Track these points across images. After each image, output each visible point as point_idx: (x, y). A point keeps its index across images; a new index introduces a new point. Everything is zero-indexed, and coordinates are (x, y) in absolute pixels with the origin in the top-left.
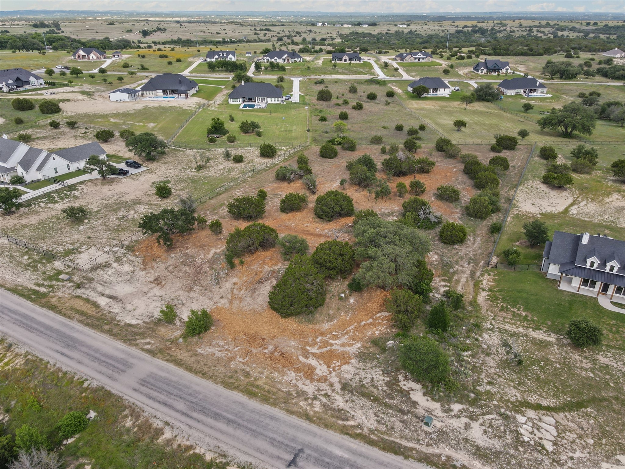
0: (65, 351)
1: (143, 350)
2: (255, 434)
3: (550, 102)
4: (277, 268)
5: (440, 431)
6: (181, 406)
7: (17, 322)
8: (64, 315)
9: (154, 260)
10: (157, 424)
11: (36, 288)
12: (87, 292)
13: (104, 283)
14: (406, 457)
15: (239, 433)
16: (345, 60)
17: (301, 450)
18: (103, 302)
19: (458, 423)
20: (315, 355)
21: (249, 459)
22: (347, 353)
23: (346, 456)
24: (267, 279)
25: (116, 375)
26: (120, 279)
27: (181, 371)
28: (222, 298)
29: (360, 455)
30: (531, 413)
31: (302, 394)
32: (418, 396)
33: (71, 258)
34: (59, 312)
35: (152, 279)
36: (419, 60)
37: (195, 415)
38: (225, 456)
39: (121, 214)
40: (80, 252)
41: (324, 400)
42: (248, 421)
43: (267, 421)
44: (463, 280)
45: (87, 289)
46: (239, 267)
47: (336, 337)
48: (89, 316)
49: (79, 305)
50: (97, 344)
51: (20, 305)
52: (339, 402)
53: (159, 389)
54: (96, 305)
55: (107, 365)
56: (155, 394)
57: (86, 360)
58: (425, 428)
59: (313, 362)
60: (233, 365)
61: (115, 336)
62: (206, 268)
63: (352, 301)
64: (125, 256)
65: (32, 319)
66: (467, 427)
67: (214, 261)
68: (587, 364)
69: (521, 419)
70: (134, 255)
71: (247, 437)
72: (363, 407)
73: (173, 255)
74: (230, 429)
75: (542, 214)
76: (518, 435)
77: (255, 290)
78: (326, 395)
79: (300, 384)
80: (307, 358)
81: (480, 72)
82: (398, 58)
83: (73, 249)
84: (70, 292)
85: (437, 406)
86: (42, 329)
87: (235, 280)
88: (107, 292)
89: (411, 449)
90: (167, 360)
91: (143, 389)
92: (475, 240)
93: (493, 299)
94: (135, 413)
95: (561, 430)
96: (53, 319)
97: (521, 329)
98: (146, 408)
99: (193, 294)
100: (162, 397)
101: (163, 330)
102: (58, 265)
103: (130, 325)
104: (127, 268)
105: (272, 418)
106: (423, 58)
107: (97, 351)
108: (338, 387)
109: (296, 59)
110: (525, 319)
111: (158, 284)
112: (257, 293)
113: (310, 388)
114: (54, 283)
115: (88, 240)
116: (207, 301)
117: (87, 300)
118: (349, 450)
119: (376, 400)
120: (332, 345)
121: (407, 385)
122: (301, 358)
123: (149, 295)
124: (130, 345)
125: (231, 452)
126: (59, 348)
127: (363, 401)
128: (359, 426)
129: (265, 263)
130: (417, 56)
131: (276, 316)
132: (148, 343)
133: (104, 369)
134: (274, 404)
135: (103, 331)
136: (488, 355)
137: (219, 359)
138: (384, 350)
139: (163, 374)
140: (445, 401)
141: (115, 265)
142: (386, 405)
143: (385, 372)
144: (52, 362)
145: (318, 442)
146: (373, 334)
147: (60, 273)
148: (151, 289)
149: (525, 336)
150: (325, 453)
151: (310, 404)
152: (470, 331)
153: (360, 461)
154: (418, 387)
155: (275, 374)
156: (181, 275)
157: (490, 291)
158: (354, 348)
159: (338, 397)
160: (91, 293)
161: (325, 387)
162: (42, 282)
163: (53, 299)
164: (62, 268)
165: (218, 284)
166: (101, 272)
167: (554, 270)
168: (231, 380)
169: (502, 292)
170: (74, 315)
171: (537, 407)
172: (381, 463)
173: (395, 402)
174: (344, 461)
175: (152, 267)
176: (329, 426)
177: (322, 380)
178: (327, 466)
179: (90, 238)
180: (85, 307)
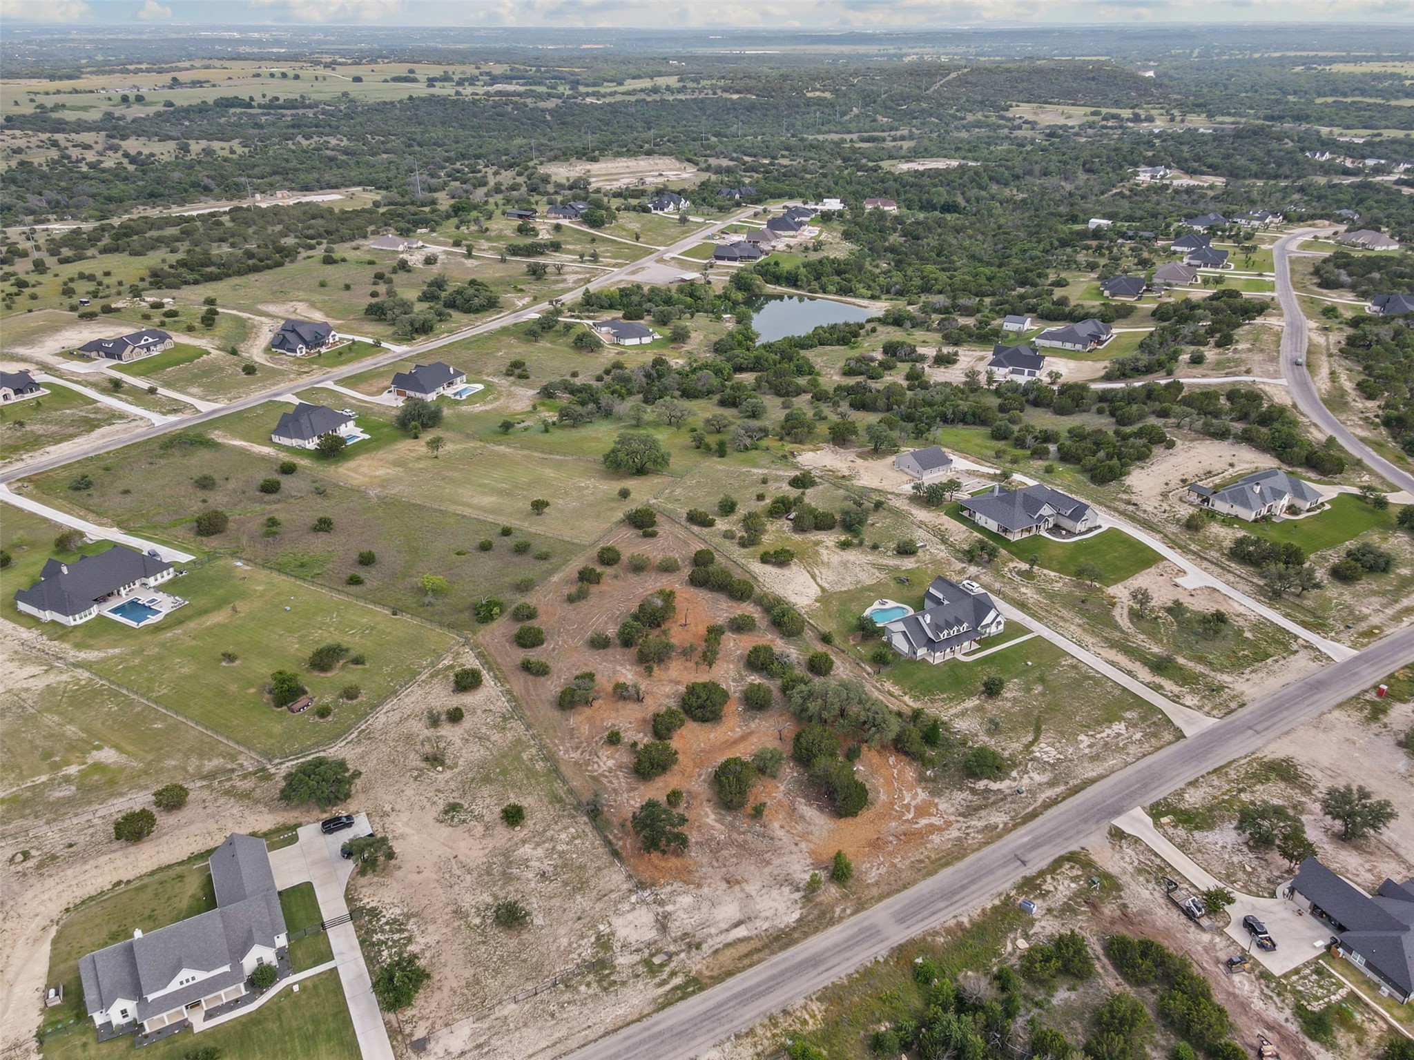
0: (822, 968)
1: (852, 915)
2: (991, 872)
4: (782, 788)
5: (1027, 791)
6: (942, 904)
7: (743, 1003)
8: (751, 965)
9: (689, 872)
10: (952, 923)
11: (668, 987)
12: (710, 942)
13: (703, 925)
14: (1041, 814)
15: (985, 880)
17: (1015, 855)
18: (741, 932)
19: (1026, 781)
20: (916, 817)
21: (1011, 882)
22: (923, 801)
23: (1029, 837)
24: (793, 802)
25: (880, 937)
26: (704, 910)
27: (897, 896)
28: (796, 844)
29: (1032, 831)
30: (1035, 748)
31: (959, 839)
32: (994, 786)
33: (618, 944)
34: (741, 969)
35: (724, 885)
36: (148, 349)
37: (955, 899)
38: (1001, 894)
39: (529, 875)
40: (613, 934)
41: (972, 830)
42: (976, 872)
43: (981, 863)
44: (883, 698)
45: (704, 941)
46: (763, 813)
47: (902, 798)
48: (766, 946)
49: (734, 952)
50: (826, 944)
52: (977, 823)
53: (915, 914)
54: (747, 939)
55: (863, 940)
56: (920, 917)
57: (848, 954)
58: (1022, 795)
59: (923, 822)
60: (900, 866)
61: (816, 930)
62: (738, 837)
63: (863, 768)
64: (657, 894)
65: (745, 991)
66: (1031, 778)
67: (732, 827)
68: (1009, 704)
69: (1038, 754)
70: (663, 886)
71: (991, 878)
72: (989, 815)
73: (694, 854)
75: (816, 601)
76: (1047, 762)
77: (802, 817)
78: (968, 828)
79: (946, 836)
80: (917, 823)
81: (299, 354)
82: (94, 354)
83: (598, 939)
84: (698, 958)
85: (1007, 783)
86: (772, 983)
88: (724, 926)
89: (1035, 809)
90: (877, 902)
91: (909, 923)
93: (916, 698)
94: (936, 933)
95: (1052, 745)
96: (756, 974)
97: (959, 707)
98: (933, 925)
99: (776, 862)
100: (925, 913)
101: (824, 897)
102: (623, 960)
103: (800, 920)
104: (685, 900)
105: (980, 859)
106: (155, 345)
107: (836, 945)
108: (961, 819)
110: (951, 700)
111: (738, 882)
112: (808, 819)
113: (955, 833)
114: (667, 969)
115: (584, 921)
116: (794, 856)
117: (728, 945)
118: (1025, 835)
119: (986, 806)
120: (909, 804)
121: (981, 785)
122: (916, 826)
123: (754, 894)
124: (838, 922)
125: (1000, 889)
126: (815, 972)
127: (983, 813)
128: (1006, 824)
129: (769, 794)
130: (143, 342)
131: (850, 820)
132: (844, 910)
133: (869, 944)
134: (964, 856)
135: (801, 939)
136: (977, 735)
137: (890, 873)
138: (934, 780)
139: (897, 907)
140: (1006, 776)
141: (669, 908)
142: (994, 803)
143: (961, 789)
144: (835, 979)
145: (1013, 846)
146: (912, 777)
147: (647, 963)
148: (743, 890)
149: (967, 710)
150: (1023, 846)
151: (973, 838)
152: (946, 730)
153: (1036, 833)
154: (985, 782)
155: (928, 846)
156: (734, 860)
157: (906, 694)
158: (922, 795)
159: (973, 823)
160: (718, 940)
161: (958, 825)
162: (657, 980)
163: (707, 973)
164: (637, 958)
165: (772, 839)
166: (677, 924)
167: (921, 652)
168: (924, 871)
169: (911, 689)
170: (755, 957)
171: (1032, 743)
172: (1042, 825)
173: (993, 799)
174: (1034, 839)
175: (701, 878)
176: (1000, 836)
177: (949, 824)
178: (1033, 848)
179: (579, 919)
180: (743, 949)
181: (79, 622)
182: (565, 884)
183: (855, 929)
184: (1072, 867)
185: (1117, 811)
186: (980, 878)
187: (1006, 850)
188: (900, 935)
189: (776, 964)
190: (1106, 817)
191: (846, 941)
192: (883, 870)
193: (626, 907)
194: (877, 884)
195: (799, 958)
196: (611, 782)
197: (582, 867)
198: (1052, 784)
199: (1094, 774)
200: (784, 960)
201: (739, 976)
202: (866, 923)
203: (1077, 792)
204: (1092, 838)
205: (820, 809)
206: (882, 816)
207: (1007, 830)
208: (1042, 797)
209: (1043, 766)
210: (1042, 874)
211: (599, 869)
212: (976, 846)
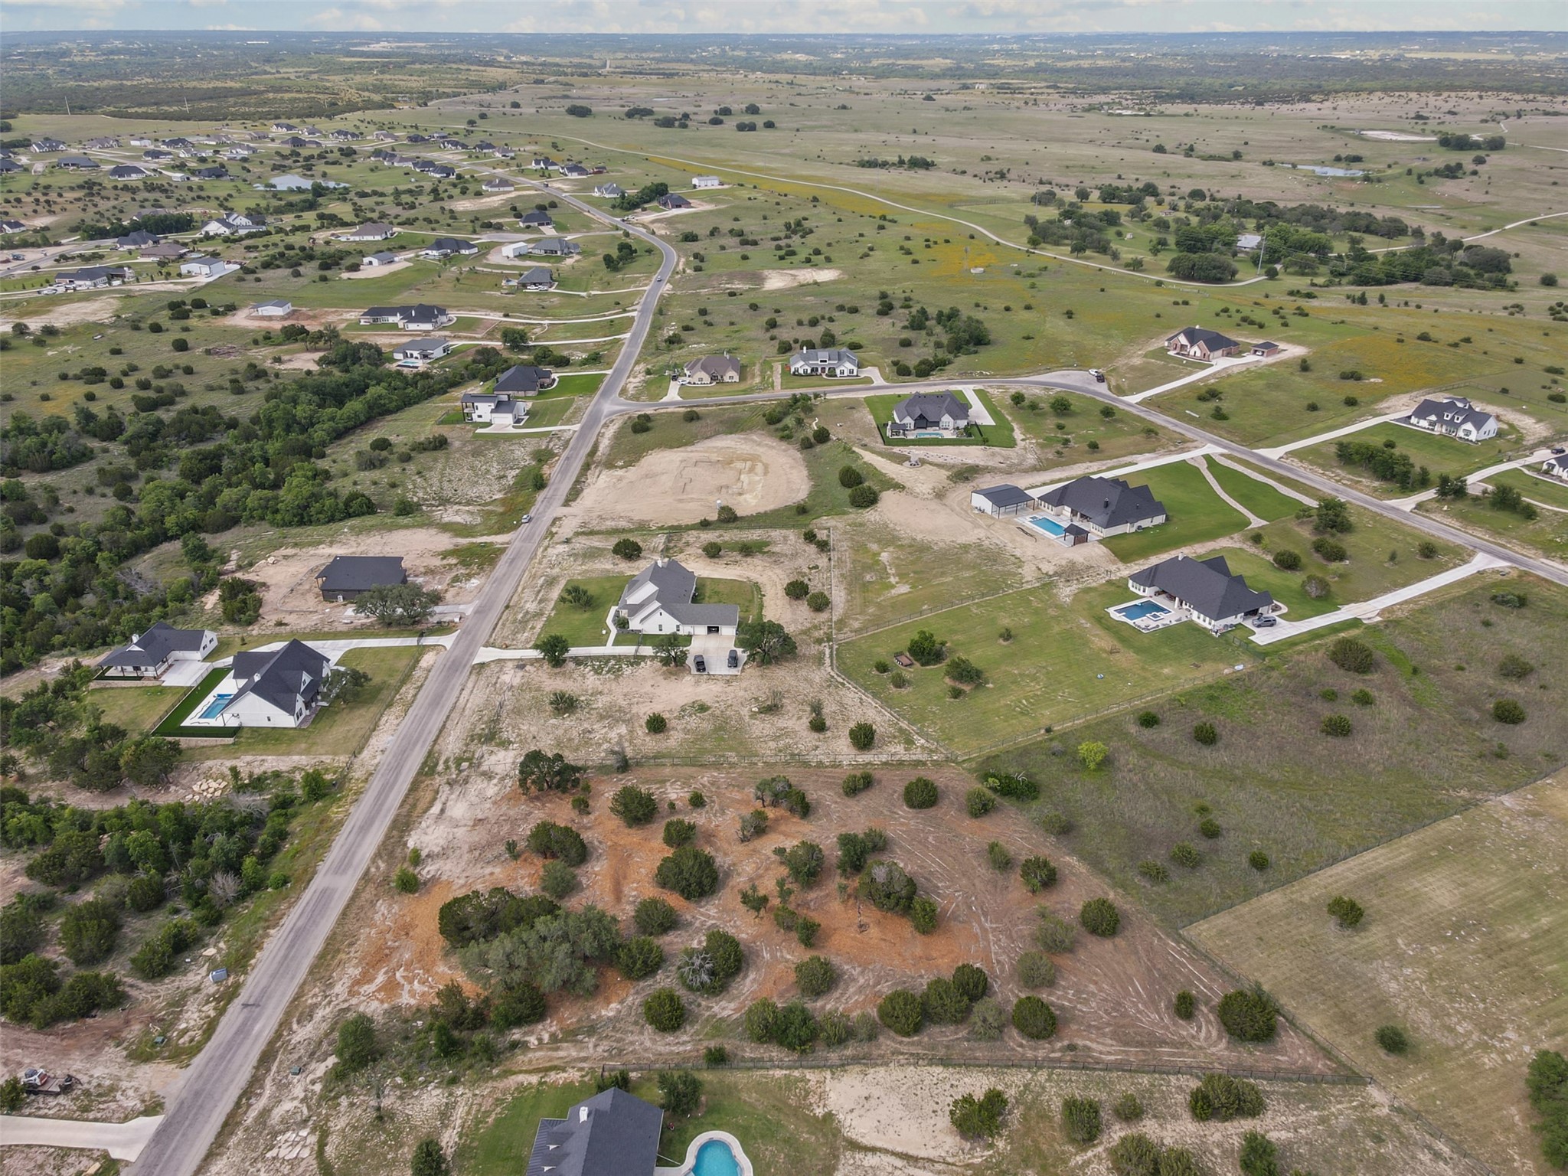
0: (356, 830)
1: (368, 869)
2: (273, 976)
5: (290, 1083)
6: (300, 923)
7: (386, 784)
8: (405, 800)
9: (512, 800)
10: (283, 921)
12: (446, 793)
13: (463, 793)
14: (257, 1068)
15: (275, 965)
17: (259, 1007)
18: (436, 809)
19: (298, 1091)
20: (391, 977)
23: (254, 1032)
25: (332, 872)
26: (474, 798)
27: (342, 905)
29: (256, 1040)
30: (313, 1139)
31: (330, 986)
32: (334, 1060)
33: (496, 750)
34: (407, 797)
35: (480, 817)
37: (293, 934)
38: (254, 968)
40: (506, 749)
41: (324, 1003)
42: (288, 966)
43: (289, 976)
44: (561, 1054)
45: (451, 789)
47: (424, 982)
48: (409, 814)
49: (424, 800)
50: (367, 842)
51: (411, 769)
52: (322, 1012)
53: (319, 902)
54: (427, 809)
55: (343, 861)
56: (312, 904)
57: (346, 847)
59: (381, 978)
60: (364, 930)
61: (384, 844)
65: (392, 789)
69: (304, 1133)
71: (270, 972)
73: (524, 807)
74: (278, 959)
76: (284, 1132)
83: (510, 742)
84: (443, 783)
86: (381, 802)
88: (451, 803)
89: (268, 1070)
90: (356, 890)
91: (318, 895)
92: (684, 1043)
93: (521, 1088)
94: (292, 904)
95: (294, 1163)
96: (394, 801)
97: (459, 1122)
98: (297, 907)
99: (466, 855)
100: (309, 908)
102: (482, 750)
103: (404, 844)
104: (492, 792)
105: (293, 978)
107: (359, 845)
111: (474, 825)
113: (339, 988)
116: (457, 872)
117: (433, 800)
123: (455, 830)
124: (373, 858)
125: (257, 970)
126: (358, 825)
128: (291, 1032)
132: (378, 868)
133: (337, 863)
134: (311, 972)
135: (388, 835)
137: (369, 919)
139: (337, 897)
141: (494, 782)
144: (341, 832)
150: (256, 1020)
153: (249, 1042)
155: (355, 961)
157: (541, 1083)
158: (407, 1000)
159: (328, 1010)
161: (341, 998)
171: (322, 1144)
172: (247, 1054)
173: (325, 1046)
174: (249, 1033)
176: (288, 1014)
177: (352, 993)
178: (244, 1024)
183: (355, 862)
184: (191, 1041)
185: (161, 1137)
186: (281, 964)
188: (318, 883)
190: (174, 1116)
191: (354, 853)
192: (378, 917)
194: (372, 903)
195: (377, 824)
198: (266, 1112)
199: (214, 1169)
202: (350, 872)
203: (226, 1124)
204: (182, 1083)
206: (424, 953)
207: (284, 1024)
208: (269, 1088)
209: (289, 1123)
210: (221, 1012)
212: (307, 988)
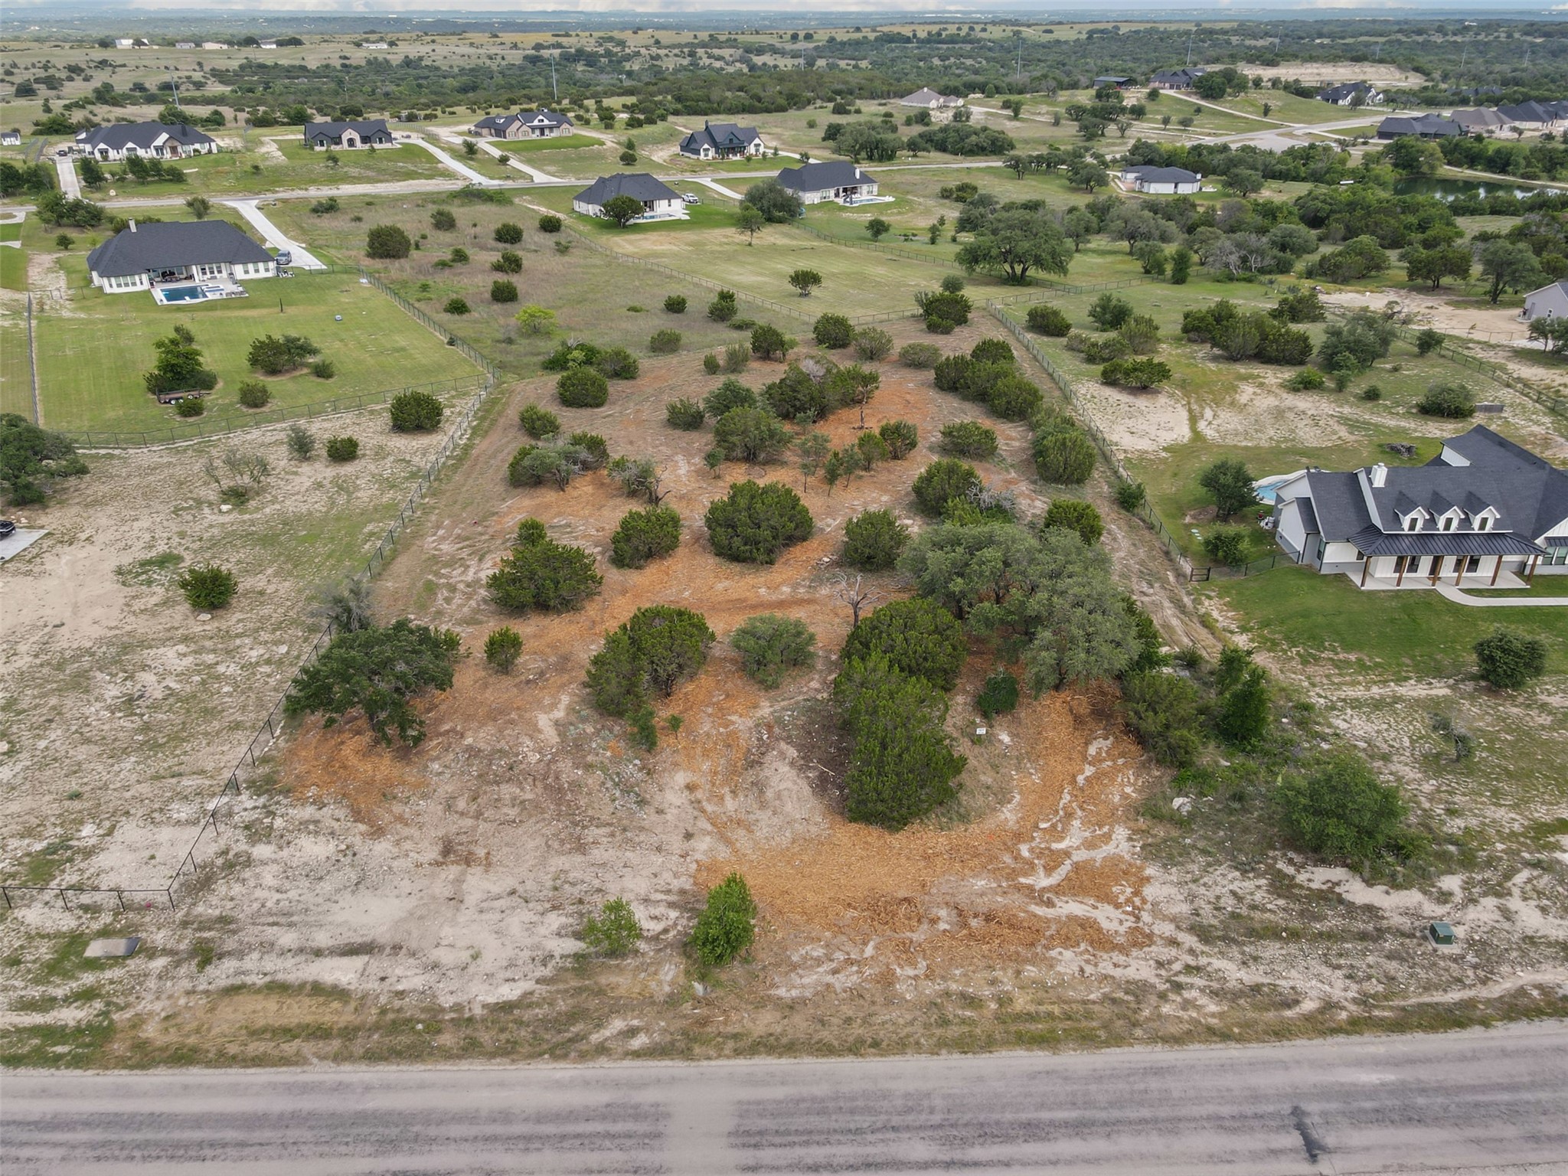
1: (637, 1054)
2: (1172, 1126)
3: (899, 213)
4: (765, 710)
5: (1471, 943)
8: (259, 1061)
9: (386, 796)
11: (37, 1019)
12: (251, 962)
13: (284, 918)
15: (1126, 1143)
16: (351, 142)
17: (1296, 1112)
18: (339, 973)
19: (1485, 912)
20: (1057, 889)
22: (1114, 861)
23: (1390, 1077)
24: (764, 748)
25: (644, 1157)
26: (326, 887)
27: (809, 1064)
28: (688, 836)
29: (1410, 1061)
31: (1139, 990)
32: (1357, 892)
33: (71, 878)
34: (223, 1059)
35: (433, 853)
36: (542, 134)
37: (977, 1153)
39: (112, 692)
40: (88, 853)
41: (1199, 981)
42: (1116, 1103)
43: (1154, 1084)
45: (240, 954)
46: (664, 742)
47: (1057, 833)
49: (268, 1011)
50: (484, 1099)
51: (44, 1093)
52: (1232, 970)
53: (810, 1137)
54: (328, 992)
55: (583, 1141)
56: (814, 1153)
58: (1445, 949)
59: (1071, 907)
60: (904, 989)
61: (508, 1051)
62: (568, 772)
63: (1005, 738)
64: (272, 814)
65: (155, 1120)
66: (1507, 914)
67: (575, 748)
70: (304, 802)
71: (1155, 1143)
72: (1290, 962)
73: (436, 766)
74: (1098, 1145)
75: (1165, 449)
77: (759, 787)
78: (1189, 969)
79: (1106, 968)
80: (1050, 904)
81: (702, 157)
82: (485, 131)
83: (51, 850)
84: (187, 984)
85: (1412, 897)
86: (230, 1135)
87: (681, 778)
88: (323, 940)
89: (1469, 1004)
90: (738, 1053)
91: (769, 1155)
93: (1266, 644)
96: (235, 1090)
99: (597, 854)
100: (846, 1151)
101: (621, 980)
102: (36, 914)
103: (506, 1007)
104: (314, 849)
105: (1158, 1071)
106: (551, 128)
107: (505, 1116)
108: (1189, 940)
109: (197, 146)
110: (1362, 668)
111: (468, 860)
112: (769, 794)
113: (1139, 968)
114: (88, 979)
115: (77, 805)
116: (658, 859)
117: (278, 988)
118: (1378, 1063)
119: (1295, 935)
120: (1067, 854)
121: (1318, 877)
122: (1040, 911)
123: (472, 899)
124: (583, 1056)
127: (1272, 950)
128: (1329, 1006)
129: (722, 712)
130: (536, 123)
131: (873, 834)
132: (632, 1032)
133: (591, 1158)
134: (1117, 1040)
135: (447, 1055)
136: (1386, 758)
137: (856, 994)
138: (1182, 823)
139: (779, 1093)
140: (1422, 879)
141: (262, 851)
142: (1329, 936)
143: (1244, 870)
145: (1306, 1078)
146: (1125, 796)
147: (75, 941)
148: (459, 881)
149: (1397, 699)
150: (1348, 1093)
151: (1186, 1004)
152: (1301, 724)
153: (1426, 1074)
154: (1338, 873)
155: (1031, 971)
156: (513, 813)
157: (1246, 630)
158: (1121, 843)
159: (1218, 963)
160: (271, 963)
161: (1166, 953)
162: (35, 992)
163: (150, 1031)
164: (67, 922)
165: (642, 802)
166: (237, 889)
167: (1338, 554)
168: (954, 1031)
169: (1266, 624)
170: (289, 1048)
172: (1462, 1058)
173: (1333, 921)
174: (1399, 1090)
175: (400, 819)
176: (1281, 1033)
177: (1140, 939)
178: (1380, 1117)
179: (76, 796)
180: (299, 1012)
181: (116, 290)
182: (146, 728)
183: (599, 1098)
186: (1111, 1128)
187: (1263, 1081)
189: (306, 1089)
191: (540, 1118)
192: (846, 980)
193: (182, 811)
194: (791, 1007)
196: (448, 600)
197: (209, 713)
200: (340, 1088)
201: (195, 1075)
202: (648, 1097)
205: (821, 786)
206: (965, 857)
207: (1321, 1025)
208: (1517, 979)
211: (237, 726)
212: (1173, 1029)
